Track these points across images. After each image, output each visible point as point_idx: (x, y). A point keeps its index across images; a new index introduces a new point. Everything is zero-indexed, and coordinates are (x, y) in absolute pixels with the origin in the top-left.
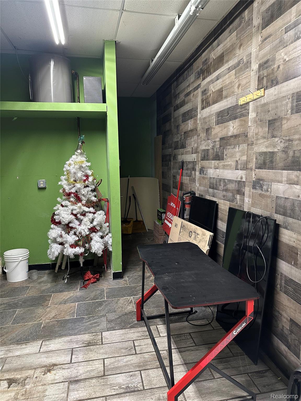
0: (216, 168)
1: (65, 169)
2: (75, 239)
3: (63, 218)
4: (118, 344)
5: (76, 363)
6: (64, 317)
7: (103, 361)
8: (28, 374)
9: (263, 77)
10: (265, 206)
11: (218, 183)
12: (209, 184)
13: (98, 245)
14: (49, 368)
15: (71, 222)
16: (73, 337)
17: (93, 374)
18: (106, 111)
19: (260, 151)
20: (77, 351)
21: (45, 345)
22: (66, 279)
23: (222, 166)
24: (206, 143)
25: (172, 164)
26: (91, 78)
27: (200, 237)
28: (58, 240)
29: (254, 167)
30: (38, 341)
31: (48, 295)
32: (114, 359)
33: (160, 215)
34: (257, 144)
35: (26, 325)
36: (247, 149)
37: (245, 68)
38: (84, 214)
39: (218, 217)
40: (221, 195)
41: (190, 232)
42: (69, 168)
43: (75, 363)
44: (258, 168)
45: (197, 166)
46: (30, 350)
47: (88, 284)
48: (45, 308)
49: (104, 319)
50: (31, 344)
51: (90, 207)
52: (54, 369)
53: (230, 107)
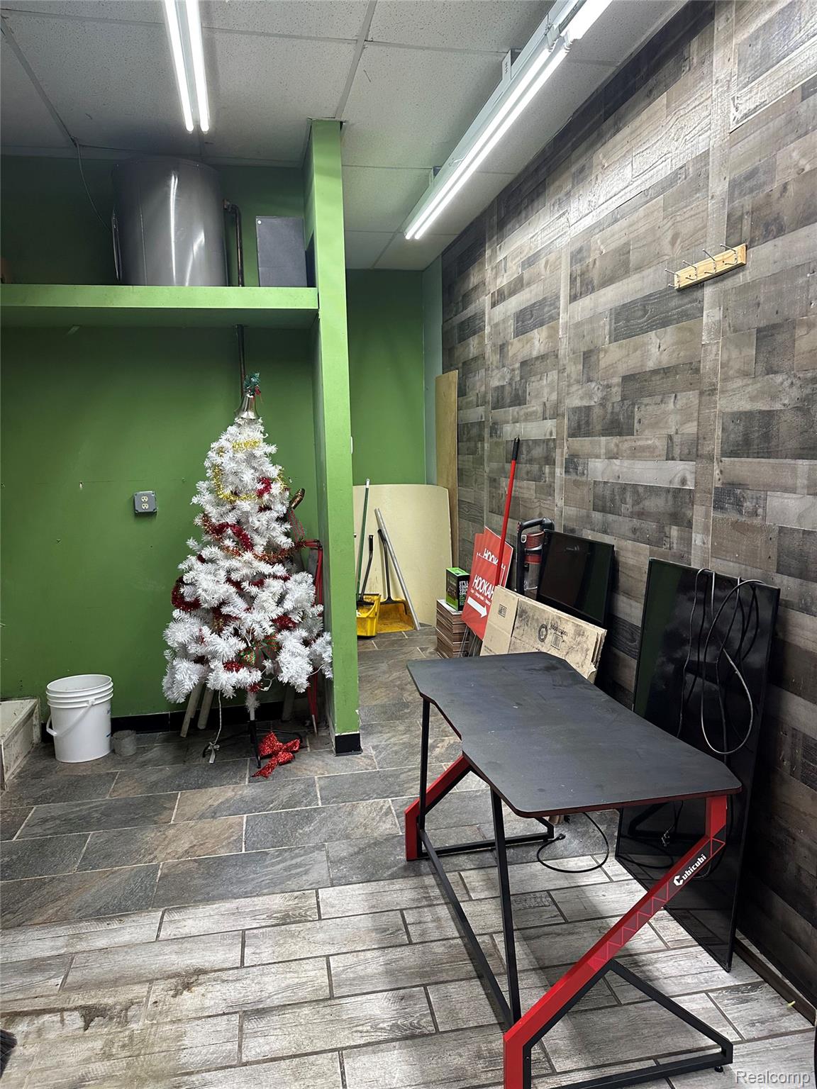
0: (612, 456)
1: (207, 464)
2: (238, 647)
3: (206, 591)
4: (361, 920)
5: (254, 966)
6: (214, 852)
7: (325, 962)
8: (134, 995)
9: (743, 214)
10: (748, 554)
11: (617, 497)
12: (592, 499)
13: (296, 662)
14: (187, 980)
15: (225, 603)
16: (242, 901)
17: (302, 994)
18: (317, 308)
19: (735, 409)
20: (256, 936)
21: (171, 921)
22: (210, 755)
23: (629, 452)
24: (584, 389)
25: (486, 448)
26: (276, 221)
27: (571, 640)
28: (192, 651)
29: (717, 451)
30: (150, 911)
31: (167, 795)
32: (353, 956)
33: (455, 585)
34: (727, 391)
35: (116, 872)
36: (697, 406)
37: (690, 190)
38: (259, 581)
39: (618, 587)
40: (627, 528)
41: (542, 626)
42: (219, 460)
43: (252, 966)
44: (729, 455)
45: (558, 451)
46: (133, 935)
47: (271, 767)
48: (162, 829)
49: (320, 856)
50: (134, 919)
51: (274, 563)
52: (199, 982)
53: (650, 295)
